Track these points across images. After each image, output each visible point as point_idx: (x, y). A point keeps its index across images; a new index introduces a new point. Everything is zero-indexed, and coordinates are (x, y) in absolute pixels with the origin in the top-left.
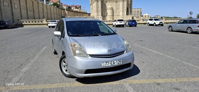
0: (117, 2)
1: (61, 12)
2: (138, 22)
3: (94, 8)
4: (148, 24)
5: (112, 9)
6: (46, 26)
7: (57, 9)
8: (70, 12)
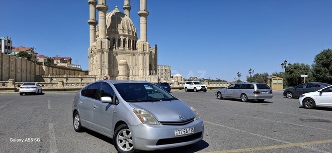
0: (134, 55)
1: (35, 67)
2: (171, 86)
3: (95, 62)
4: (186, 90)
5: (127, 65)
6: (13, 92)
7: (29, 62)
8: (51, 68)
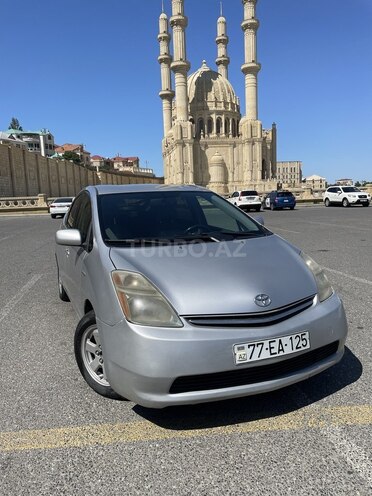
0: (234, 146)
1: (86, 175)
2: (298, 198)
3: (173, 163)
4: (327, 203)
5: (223, 165)
6: (45, 214)
7: (76, 167)
8: (109, 175)
